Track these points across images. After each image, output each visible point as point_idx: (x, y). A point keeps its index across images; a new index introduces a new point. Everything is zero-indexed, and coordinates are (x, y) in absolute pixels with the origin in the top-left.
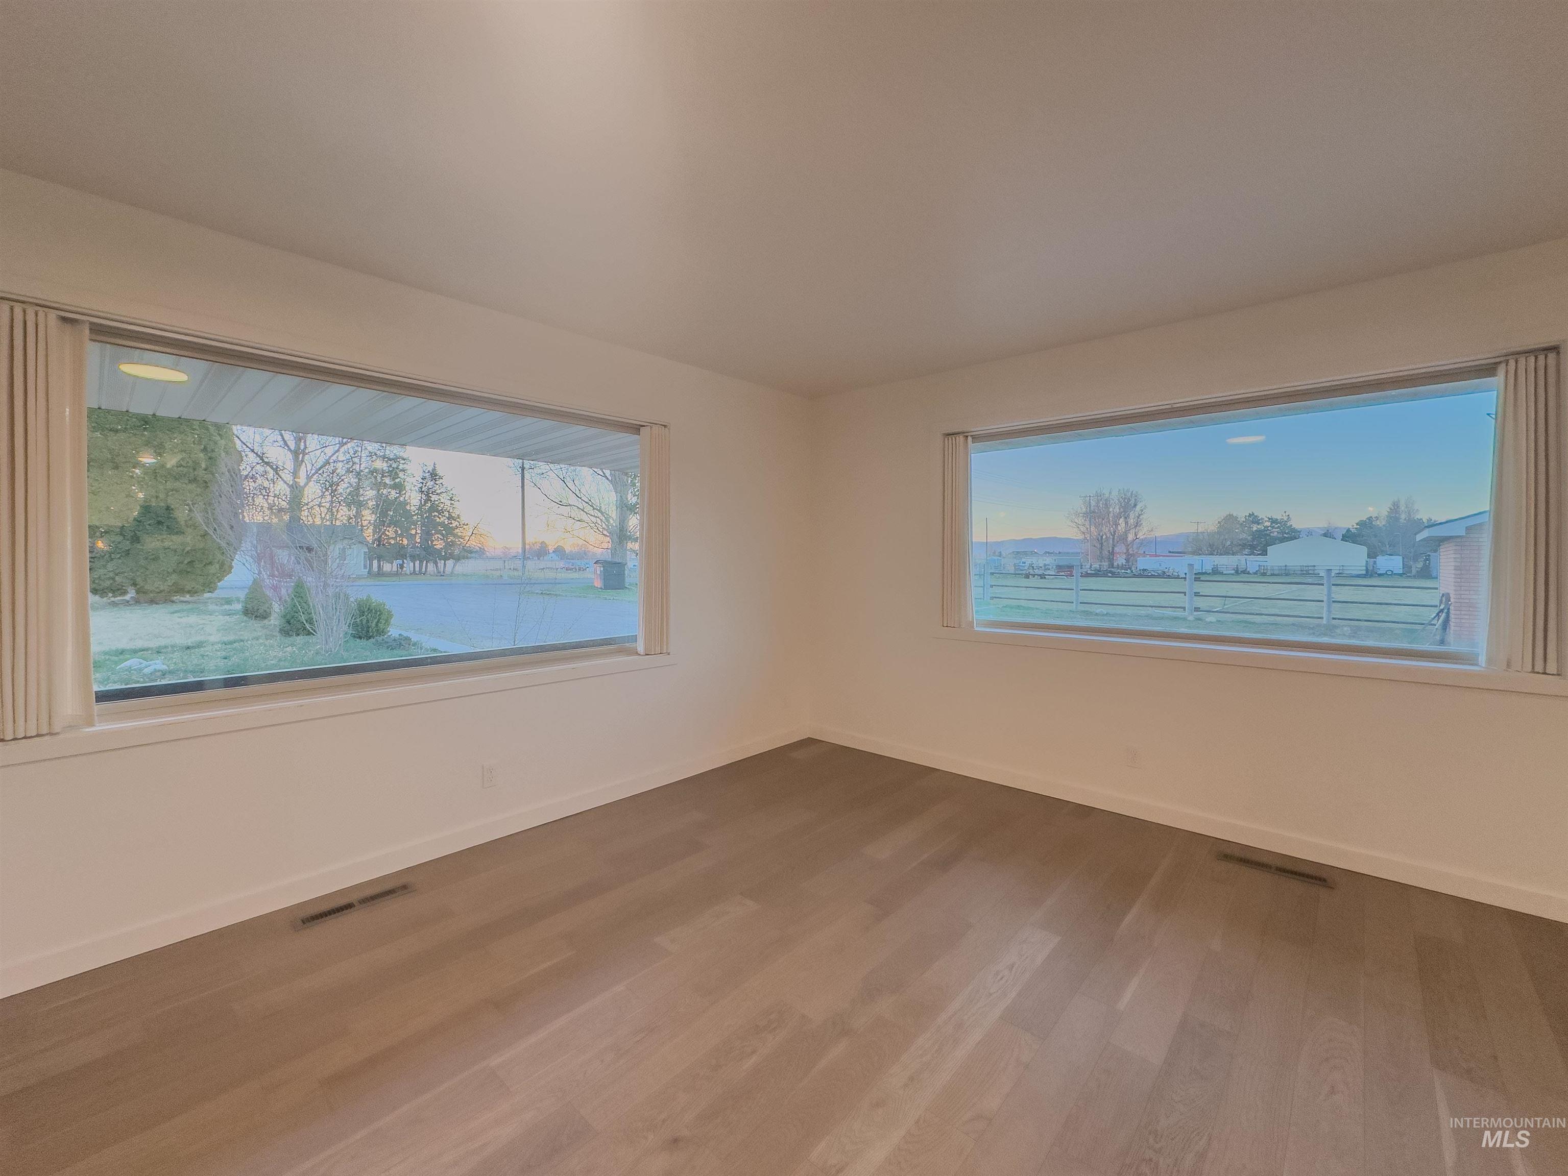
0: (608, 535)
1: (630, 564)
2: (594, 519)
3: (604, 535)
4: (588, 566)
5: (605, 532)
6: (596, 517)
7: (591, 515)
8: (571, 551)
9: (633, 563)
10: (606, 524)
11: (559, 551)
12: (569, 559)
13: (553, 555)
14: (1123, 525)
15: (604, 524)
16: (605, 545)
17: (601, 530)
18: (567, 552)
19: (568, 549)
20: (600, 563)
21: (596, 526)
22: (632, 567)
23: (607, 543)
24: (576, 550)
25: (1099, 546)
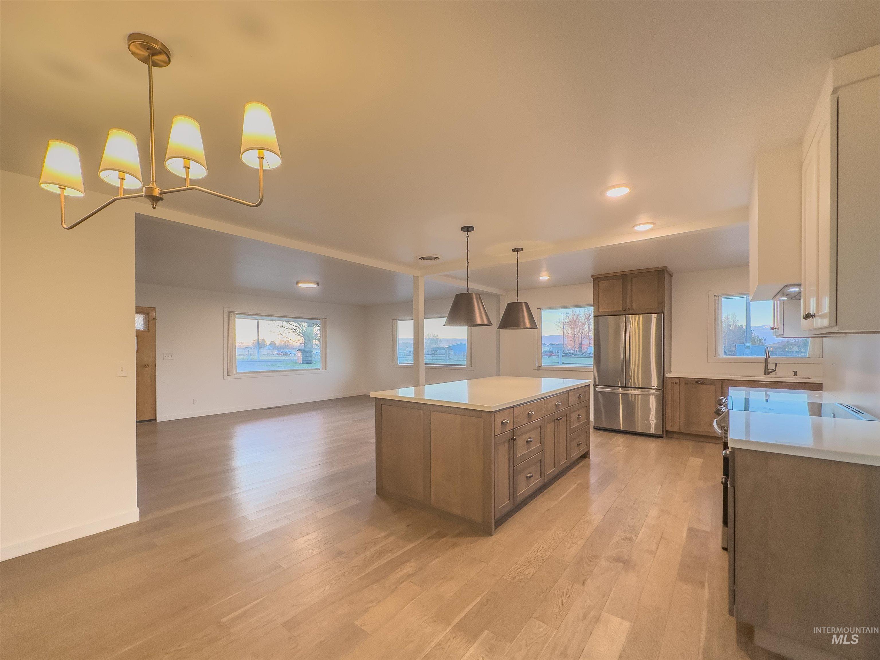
0: (302, 336)
1: (314, 352)
2: (295, 328)
3: (300, 336)
4: (291, 353)
5: (301, 335)
6: (296, 326)
7: (293, 326)
8: (280, 344)
9: (316, 350)
10: (301, 331)
11: (272, 344)
12: (278, 349)
13: (269, 347)
14: (587, 329)
15: (300, 330)
16: (301, 341)
17: (299, 333)
18: (277, 345)
19: (277, 343)
20: (300, 351)
21: (296, 331)
22: (315, 353)
23: (302, 340)
24: (283, 344)
25: (573, 340)
